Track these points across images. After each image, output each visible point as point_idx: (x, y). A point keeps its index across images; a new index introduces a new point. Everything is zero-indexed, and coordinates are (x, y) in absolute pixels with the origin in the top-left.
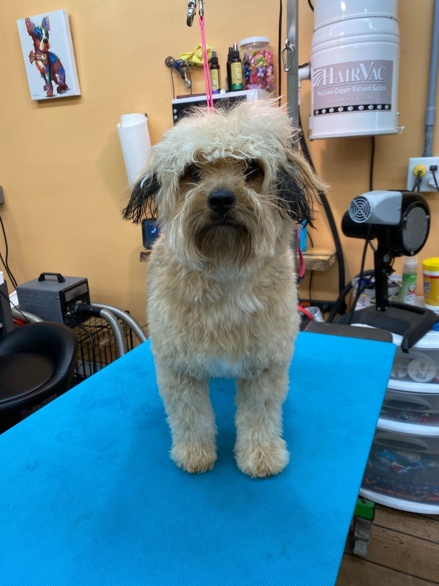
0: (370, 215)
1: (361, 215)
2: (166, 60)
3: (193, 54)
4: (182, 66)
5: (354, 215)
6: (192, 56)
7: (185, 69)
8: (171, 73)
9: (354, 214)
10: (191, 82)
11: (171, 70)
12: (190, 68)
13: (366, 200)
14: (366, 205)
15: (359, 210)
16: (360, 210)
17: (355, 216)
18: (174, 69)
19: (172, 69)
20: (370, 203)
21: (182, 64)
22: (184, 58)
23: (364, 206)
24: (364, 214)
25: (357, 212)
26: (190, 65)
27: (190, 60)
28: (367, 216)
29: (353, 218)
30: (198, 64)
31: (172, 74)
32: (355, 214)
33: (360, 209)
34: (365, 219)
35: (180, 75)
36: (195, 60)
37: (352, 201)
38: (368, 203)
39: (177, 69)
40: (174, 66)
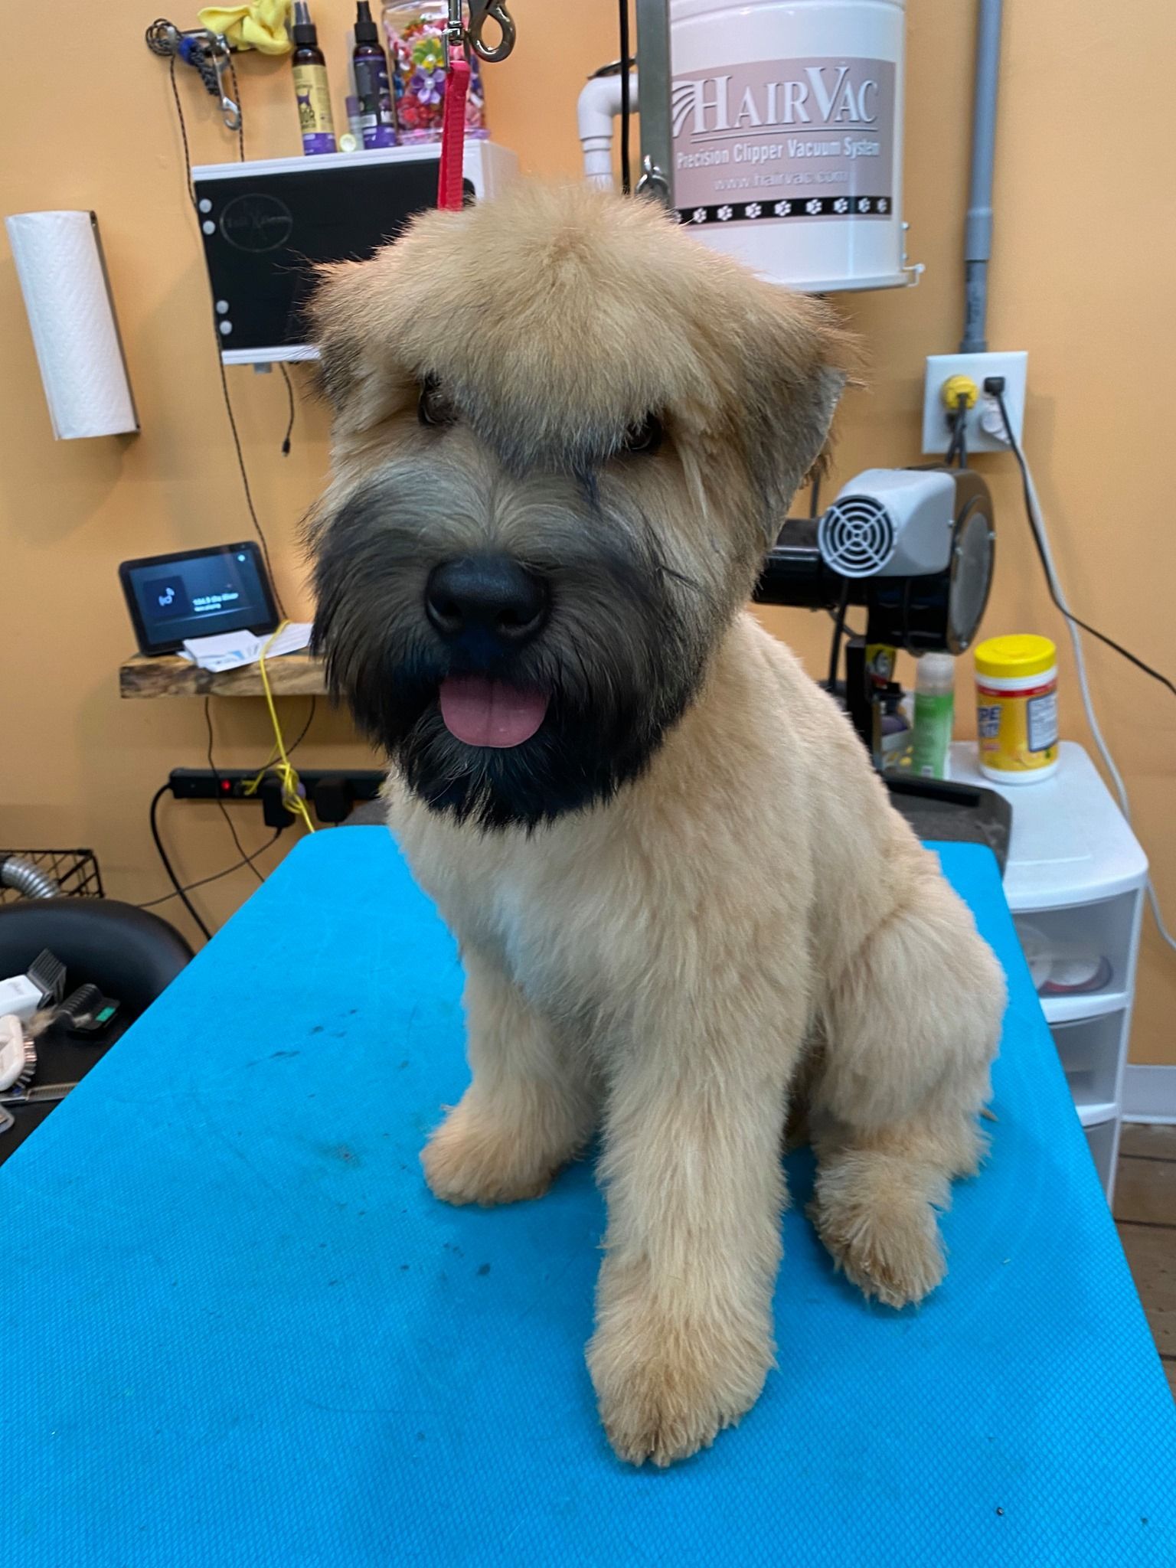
0: (891, 553)
1: (864, 552)
2: (151, 29)
3: (246, 13)
4: (208, 54)
5: (835, 555)
6: (241, 20)
7: (216, 61)
8: (169, 75)
9: (836, 549)
10: (239, 108)
11: (169, 65)
12: (233, 58)
13: (879, 507)
14: (879, 521)
15: (855, 539)
16: (859, 539)
17: (842, 557)
18: (180, 64)
19: (172, 63)
20: (892, 517)
21: (205, 45)
22: (215, 25)
23: (872, 527)
24: (871, 552)
25: (848, 544)
26: (234, 50)
27: (235, 34)
28: (882, 559)
29: (834, 561)
30: (264, 46)
31: (173, 79)
32: (841, 550)
33: (857, 535)
34: (875, 565)
35: (201, 83)
36: (252, 32)
37: (829, 509)
38: (885, 516)
39: (191, 62)
40: (181, 52)
